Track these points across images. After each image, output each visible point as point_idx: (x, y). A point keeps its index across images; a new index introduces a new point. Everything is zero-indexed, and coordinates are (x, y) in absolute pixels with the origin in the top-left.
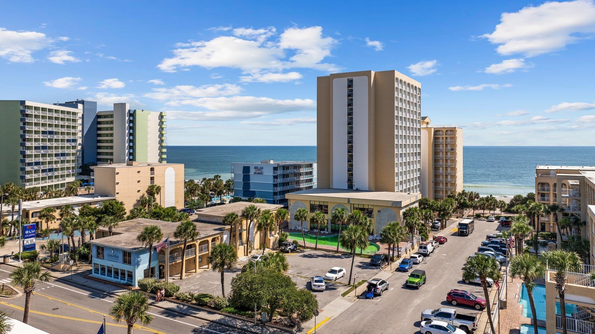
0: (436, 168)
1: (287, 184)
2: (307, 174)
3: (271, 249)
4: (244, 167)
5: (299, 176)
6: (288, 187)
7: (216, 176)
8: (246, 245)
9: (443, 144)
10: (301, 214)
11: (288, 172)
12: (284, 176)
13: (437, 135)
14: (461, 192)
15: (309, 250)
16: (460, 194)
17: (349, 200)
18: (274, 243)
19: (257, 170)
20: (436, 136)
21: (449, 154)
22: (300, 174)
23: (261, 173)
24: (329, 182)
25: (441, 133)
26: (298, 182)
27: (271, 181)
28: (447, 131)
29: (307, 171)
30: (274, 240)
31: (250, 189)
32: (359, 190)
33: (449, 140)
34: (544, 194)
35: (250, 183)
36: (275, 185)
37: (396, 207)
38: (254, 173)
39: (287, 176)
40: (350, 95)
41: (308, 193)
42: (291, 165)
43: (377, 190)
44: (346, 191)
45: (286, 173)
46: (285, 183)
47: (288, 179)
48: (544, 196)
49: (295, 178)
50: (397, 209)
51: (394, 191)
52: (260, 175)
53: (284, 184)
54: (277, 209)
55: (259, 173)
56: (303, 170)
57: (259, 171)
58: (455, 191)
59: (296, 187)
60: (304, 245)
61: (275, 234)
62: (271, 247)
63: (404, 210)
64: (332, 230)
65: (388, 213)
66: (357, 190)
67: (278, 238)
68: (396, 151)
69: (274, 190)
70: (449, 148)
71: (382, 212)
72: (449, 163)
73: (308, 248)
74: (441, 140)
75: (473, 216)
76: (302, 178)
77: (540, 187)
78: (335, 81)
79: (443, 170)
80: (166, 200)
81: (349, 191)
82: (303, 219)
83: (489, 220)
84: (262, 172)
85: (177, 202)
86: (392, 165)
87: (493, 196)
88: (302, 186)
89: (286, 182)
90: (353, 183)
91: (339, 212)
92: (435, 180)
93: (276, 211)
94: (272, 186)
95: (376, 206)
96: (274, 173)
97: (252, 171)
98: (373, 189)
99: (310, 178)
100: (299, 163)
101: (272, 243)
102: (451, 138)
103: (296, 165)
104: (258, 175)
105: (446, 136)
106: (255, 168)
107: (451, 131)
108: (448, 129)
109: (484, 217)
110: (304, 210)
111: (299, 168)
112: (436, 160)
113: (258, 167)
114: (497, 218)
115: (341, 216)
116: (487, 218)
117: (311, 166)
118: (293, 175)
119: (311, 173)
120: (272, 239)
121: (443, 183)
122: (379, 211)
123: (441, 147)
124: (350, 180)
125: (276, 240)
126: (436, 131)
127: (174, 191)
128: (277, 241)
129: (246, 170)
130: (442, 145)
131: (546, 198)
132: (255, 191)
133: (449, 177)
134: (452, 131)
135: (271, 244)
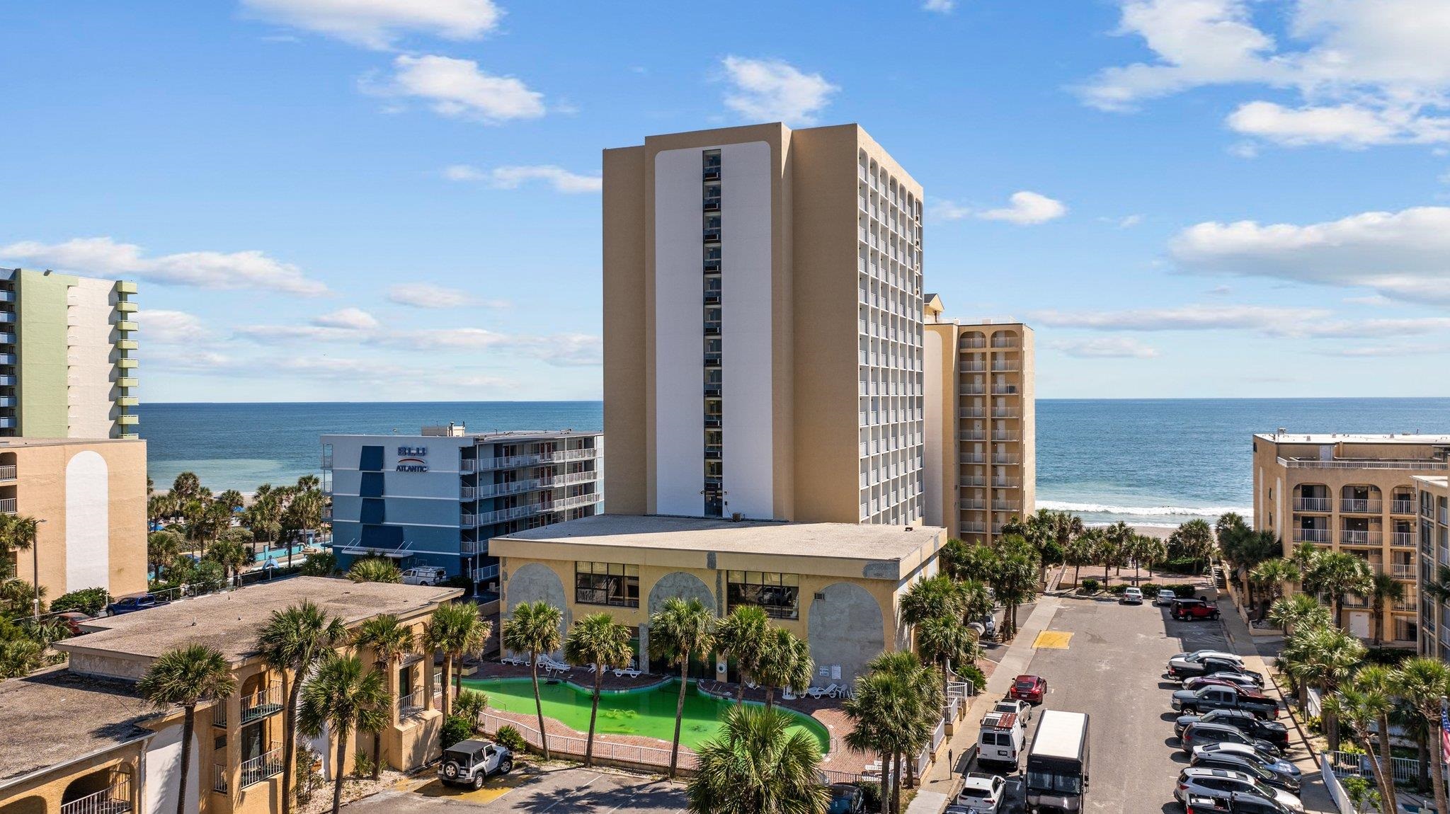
0: (964, 446)
1: (511, 501)
2: (576, 467)
3: (406, 773)
4: (365, 449)
5: (549, 475)
6: (515, 513)
7: (304, 479)
8: (279, 776)
9: (984, 375)
10: (532, 622)
11: (513, 462)
12: (499, 476)
13: (969, 347)
14: (1036, 516)
15: (560, 765)
16: (1033, 521)
17: (711, 556)
18: (419, 747)
19: (407, 457)
20: (964, 351)
21: (1001, 402)
22: (553, 470)
23: (421, 469)
24: (645, 494)
25: (978, 340)
26: (547, 496)
27: (454, 495)
28: (995, 335)
29: (574, 460)
30: (421, 733)
31: (383, 519)
32: (743, 520)
33: (1001, 362)
34: (1312, 519)
35: (383, 501)
36: (467, 508)
37: (878, 581)
38: (398, 468)
39: (511, 475)
40: (712, 203)
41: (570, 535)
42: (524, 442)
43: (802, 515)
44: (699, 524)
45: (505, 465)
46: (504, 497)
47: (514, 487)
48: (1312, 526)
49: (538, 482)
50: (880, 586)
51: (857, 522)
52: (417, 475)
53: (498, 503)
54: (435, 607)
55: (412, 469)
56: (564, 457)
57: (414, 460)
58: (1021, 513)
59: (541, 510)
60: (541, 745)
61: (426, 708)
62: (405, 763)
63: (904, 590)
64: (654, 666)
65: (852, 602)
66: (738, 520)
67: (439, 724)
68: (862, 388)
69: (463, 522)
70: (1002, 384)
71: (828, 598)
72: (1002, 429)
73: (556, 756)
74: (977, 362)
75: (1075, 586)
76: (559, 482)
77: (1299, 498)
78: (663, 159)
79: (984, 450)
80: (71, 566)
81: (709, 523)
82: (538, 646)
83: (1126, 599)
84: (421, 464)
85: (120, 571)
86: (851, 435)
87: (1129, 525)
88: (560, 506)
89: (506, 494)
90: (721, 494)
91: (679, 619)
92: (962, 482)
93: (429, 616)
94: (458, 509)
95: (807, 576)
96: (463, 467)
97: (391, 462)
98: (787, 513)
99: (587, 481)
100: (552, 434)
101: (411, 744)
102: (1007, 355)
103: (539, 439)
104: (410, 473)
105: (994, 350)
106: (402, 451)
107: (1008, 333)
108: (998, 329)
109: (1106, 588)
110: (540, 611)
111: (549, 451)
112: (963, 422)
113: (410, 449)
114: (1150, 592)
115: (686, 633)
116: (1120, 590)
117: (588, 443)
118: (530, 473)
119: (589, 466)
120: (409, 731)
121: (985, 490)
122: (819, 596)
123: (978, 383)
124: (713, 487)
125: (427, 733)
126: (966, 336)
127: (104, 531)
128: (434, 735)
129: (372, 457)
130: (981, 377)
131: (1318, 531)
132: (400, 529)
133: (1002, 471)
134: (1011, 335)
135: (407, 751)
